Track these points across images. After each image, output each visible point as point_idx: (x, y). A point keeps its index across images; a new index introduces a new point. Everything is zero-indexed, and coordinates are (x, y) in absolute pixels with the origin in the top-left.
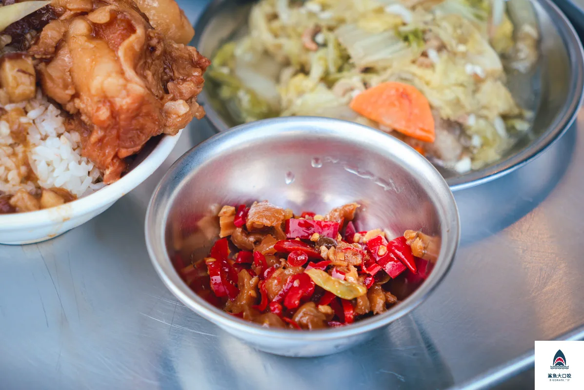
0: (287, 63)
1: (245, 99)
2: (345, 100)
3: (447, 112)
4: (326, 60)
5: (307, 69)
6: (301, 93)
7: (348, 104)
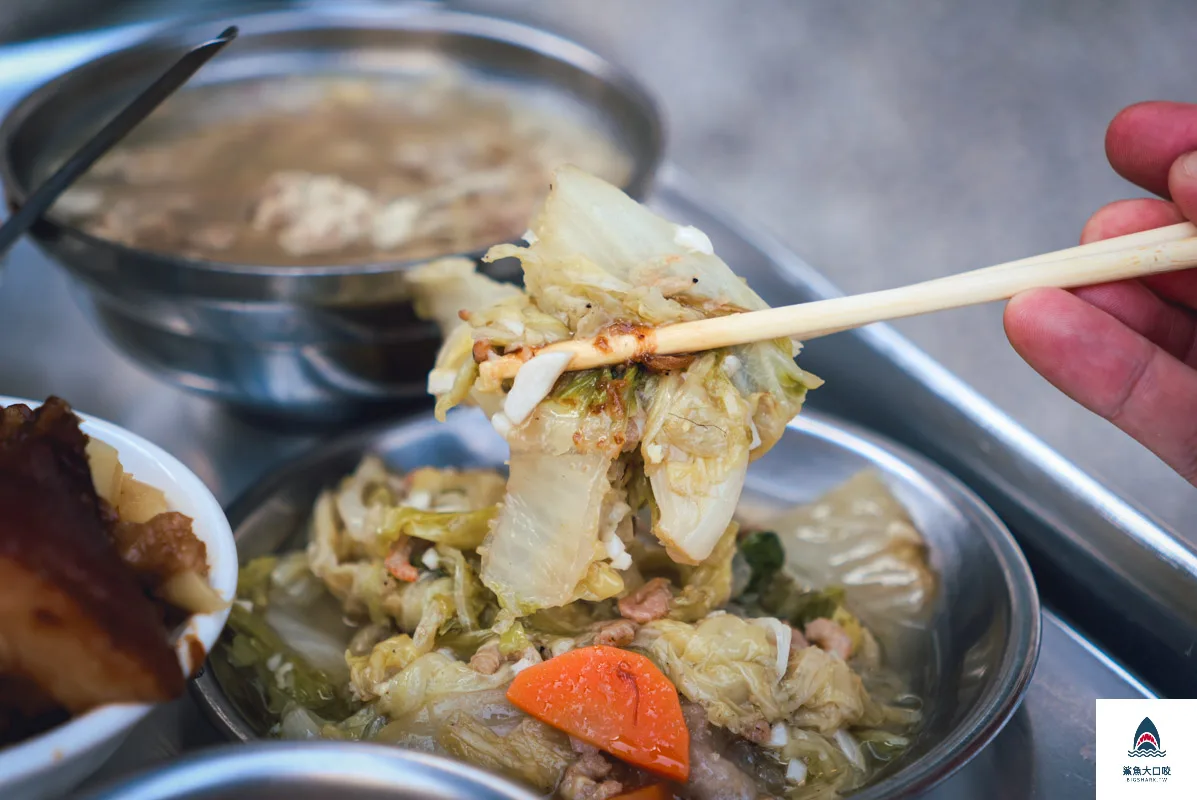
0: (363, 618)
1: (281, 669)
2: (498, 678)
3: (722, 712)
4: (450, 600)
5: (405, 623)
6: (392, 671)
7: (503, 687)
